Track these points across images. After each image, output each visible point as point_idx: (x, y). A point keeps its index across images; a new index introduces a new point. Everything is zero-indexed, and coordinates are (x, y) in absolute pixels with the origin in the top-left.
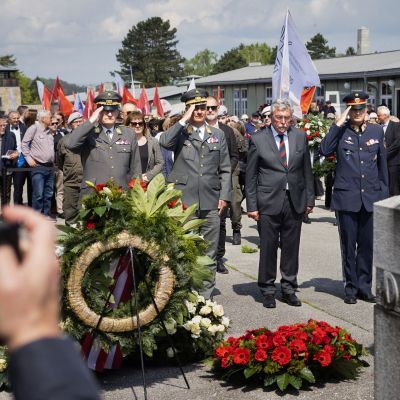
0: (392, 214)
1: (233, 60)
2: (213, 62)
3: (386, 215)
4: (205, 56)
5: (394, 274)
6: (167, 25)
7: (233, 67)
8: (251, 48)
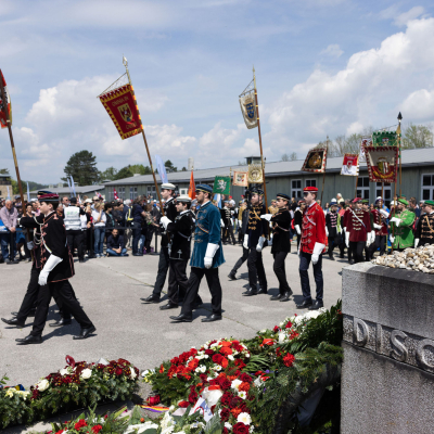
0: (364, 277)
1: (126, 173)
2: (115, 173)
3: (358, 277)
4: (111, 170)
5: (365, 321)
6: (91, 154)
7: (125, 176)
8: (135, 166)
